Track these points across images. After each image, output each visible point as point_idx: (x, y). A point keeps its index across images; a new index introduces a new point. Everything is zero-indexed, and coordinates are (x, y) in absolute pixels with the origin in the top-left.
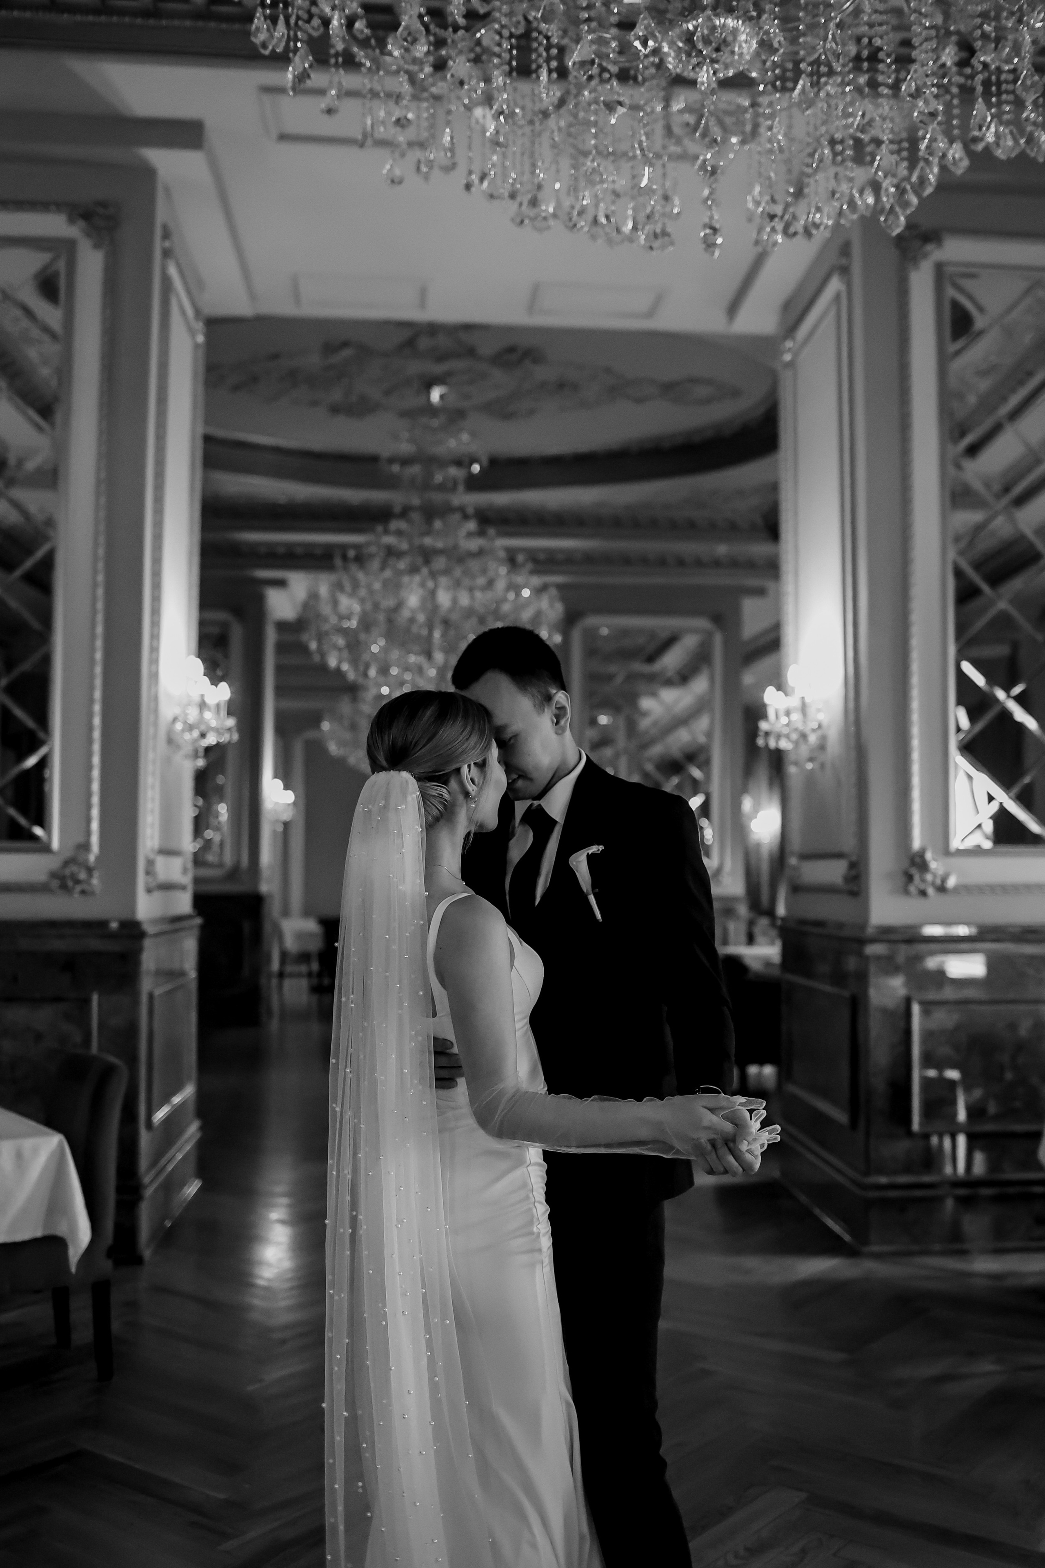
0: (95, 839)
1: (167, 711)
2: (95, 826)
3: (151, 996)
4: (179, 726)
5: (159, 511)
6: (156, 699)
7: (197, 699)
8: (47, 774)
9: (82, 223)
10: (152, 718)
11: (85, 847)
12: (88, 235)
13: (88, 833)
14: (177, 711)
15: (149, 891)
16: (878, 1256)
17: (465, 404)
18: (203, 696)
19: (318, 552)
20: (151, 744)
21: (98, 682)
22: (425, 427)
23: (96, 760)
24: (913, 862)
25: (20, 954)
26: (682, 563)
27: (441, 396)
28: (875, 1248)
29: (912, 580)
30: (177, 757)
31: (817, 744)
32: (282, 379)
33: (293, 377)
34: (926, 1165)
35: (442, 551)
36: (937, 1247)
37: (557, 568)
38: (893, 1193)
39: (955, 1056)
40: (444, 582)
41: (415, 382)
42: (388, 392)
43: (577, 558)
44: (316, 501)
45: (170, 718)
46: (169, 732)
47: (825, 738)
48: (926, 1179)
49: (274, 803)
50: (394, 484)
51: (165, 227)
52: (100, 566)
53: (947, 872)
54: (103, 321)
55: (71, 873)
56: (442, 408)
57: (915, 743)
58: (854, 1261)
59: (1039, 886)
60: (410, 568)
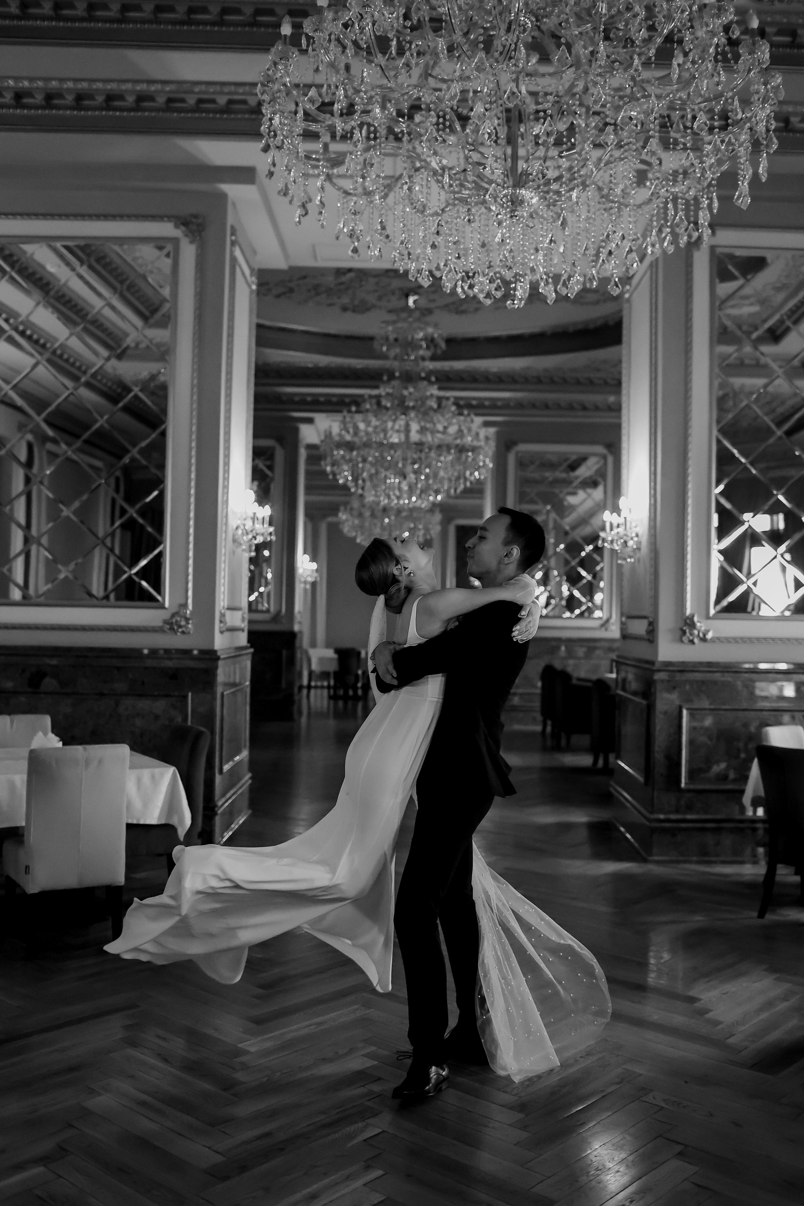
0: (190, 601)
1: (233, 523)
2: (190, 593)
3: (222, 695)
4: (240, 532)
5: (229, 403)
6: (227, 516)
7: (252, 515)
8: (162, 560)
9: (183, 228)
10: (224, 528)
11: (185, 605)
12: (186, 236)
13: (187, 598)
14: (239, 522)
15: (222, 632)
16: (658, 863)
17: (432, 305)
18: (255, 514)
19: (334, 399)
20: (223, 542)
21: (192, 507)
22: (405, 320)
23: (191, 554)
24: (685, 621)
25: (146, 668)
26: (584, 408)
27: (415, 302)
28: (656, 858)
29: (690, 447)
30: (239, 551)
31: (635, 547)
32: (309, 291)
33: (316, 290)
34: (689, 808)
35: (413, 408)
36: (695, 859)
37: (498, 412)
38: (667, 825)
39: (709, 743)
40: (415, 427)
41: (397, 292)
42: (380, 298)
43: (512, 404)
44: (333, 365)
45: (235, 527)
46: (234, 536)
47: (639, 543)
48: (689, 817)
49: (304, 570)
50: (384, 357)
51: (232, 227)
52: (194, 437)
53: (708, 628)
54: (196, 288)
55: (176, 621)
56: (416, 308)
57: (689, 549)
58: (643, 865)
59: (765, 639)
60: (393, 418)
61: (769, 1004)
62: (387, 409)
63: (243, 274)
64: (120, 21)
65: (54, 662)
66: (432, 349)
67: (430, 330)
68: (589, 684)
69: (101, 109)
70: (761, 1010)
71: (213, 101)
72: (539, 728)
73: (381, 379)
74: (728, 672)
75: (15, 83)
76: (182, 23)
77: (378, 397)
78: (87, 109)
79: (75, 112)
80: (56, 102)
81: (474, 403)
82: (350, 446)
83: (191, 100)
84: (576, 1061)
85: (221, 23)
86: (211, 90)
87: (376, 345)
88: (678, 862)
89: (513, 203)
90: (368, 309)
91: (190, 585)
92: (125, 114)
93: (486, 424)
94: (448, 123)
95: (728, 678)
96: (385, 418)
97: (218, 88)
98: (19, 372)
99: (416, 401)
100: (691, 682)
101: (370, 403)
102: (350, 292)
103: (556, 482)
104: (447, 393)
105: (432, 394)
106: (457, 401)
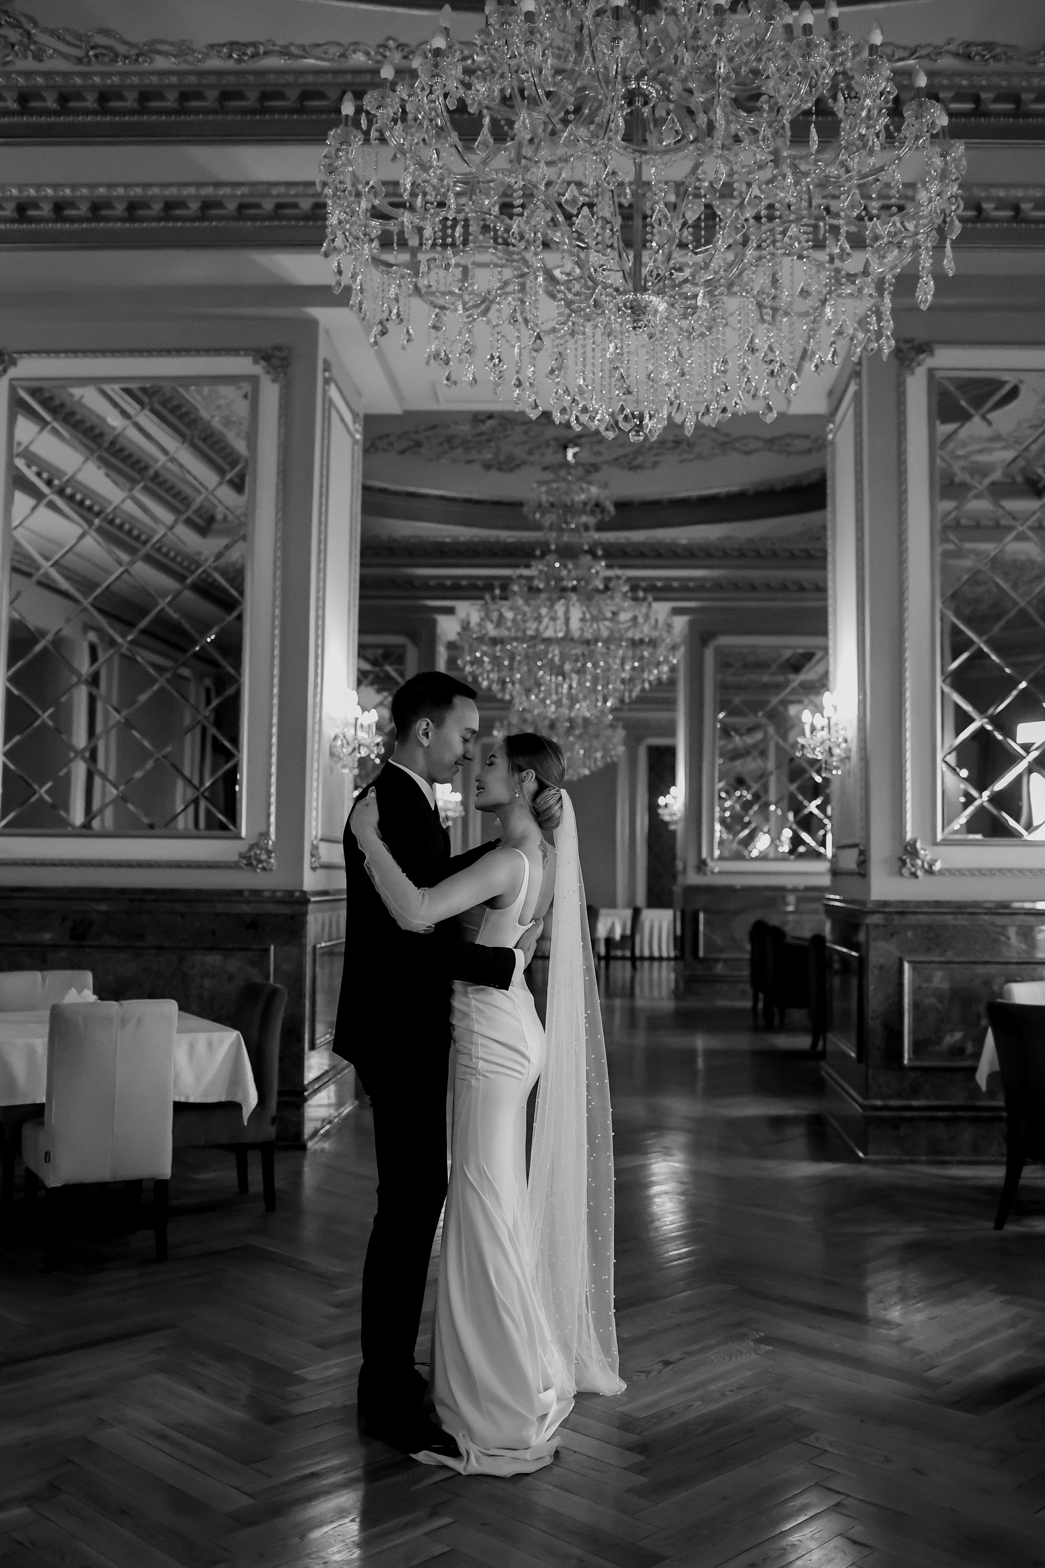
0: (272, 829)
1: (329, 730)
2: (273, 819)
3: (314, 947)
4: (339, 743)
5: (322, 579)
6: (320, 722)
7: (353, 721)
8: (238, 777)
9: (263, 363)
10: (316, 737)
11: (266, 835)
12: (268, 373)
13: (269, 826)
14: (338, 731)
15: (314, 869)
16: (875, 1163)
17: (598, 460)
18: (357, 719)
19: (480, 583)
20: (316, 756)
21: (275, 710)
22: (564, 479)
23: (274, 769)
24: (906, 850)
25: (217, 915)
26: (802, 589)
27: (575, 455)
28: (873, 1157)
29: (907, 624)
30: (338, 767)
31: (844, 756)
32: (440, 444)
33: (450, 443)
34: (914, 1093)
36: (923, 1158)
37: (688, 595)
38: (886, 1114)
39: (940, 1006)
40: (576, 614)
41: (552, 443)
42: (530, 453)
43: (708, 585)
44: (476, 539)
45: (333, 736)
46: (331, 747)
47: (848, 750)
48: (915, 1103)
49: (445, 802)
50: (538, 527)
51: (325, 361)
52: (277, 622)
53: (935, 857)
54: (279, 437)
55: (256, 854)
56: (577, 464)
57: (908, 755)
58: (854, 1166)
59: (1010, 870)
60: (548, 604)
61: (991, 1331)
62: (539, 591)
63: (342, 420)
64: (177, 112)
65: (103, 907)
66: (600, 517)
67: (594, 490)
68: (806, 944)
69: (159, 219)
70: (978, 1338)
71: (295, 206)
72: (748, 1004)
73: (534, 557)
74: (961, 913)
75: (55, 191)
76: (254, 112)
77: (530, 578)
78: (142, 220)
79: (127, 225)
80: (104, 212)
81: (659, 584)
82: (494, 641)
83: (268, 205)
84: (724, 1395)
85: (301, 110)
86: (293, 192)
87: (525, 509)
88: (901, 1162)
89: (634, 311)
90: (518, 466)
91: (273, 809)
92: (188, 224)
93: (676, 611)
95: (963, 921)
96: (538, 602)
97: (300, 189)
98: (61, 546)
99: (578, 580)
100: (914, 927)
101: (519, 584)
102: (492, 444)
103: (767, 688)
104: (618, 572)
105: (597, 572)
106: (629, 579)
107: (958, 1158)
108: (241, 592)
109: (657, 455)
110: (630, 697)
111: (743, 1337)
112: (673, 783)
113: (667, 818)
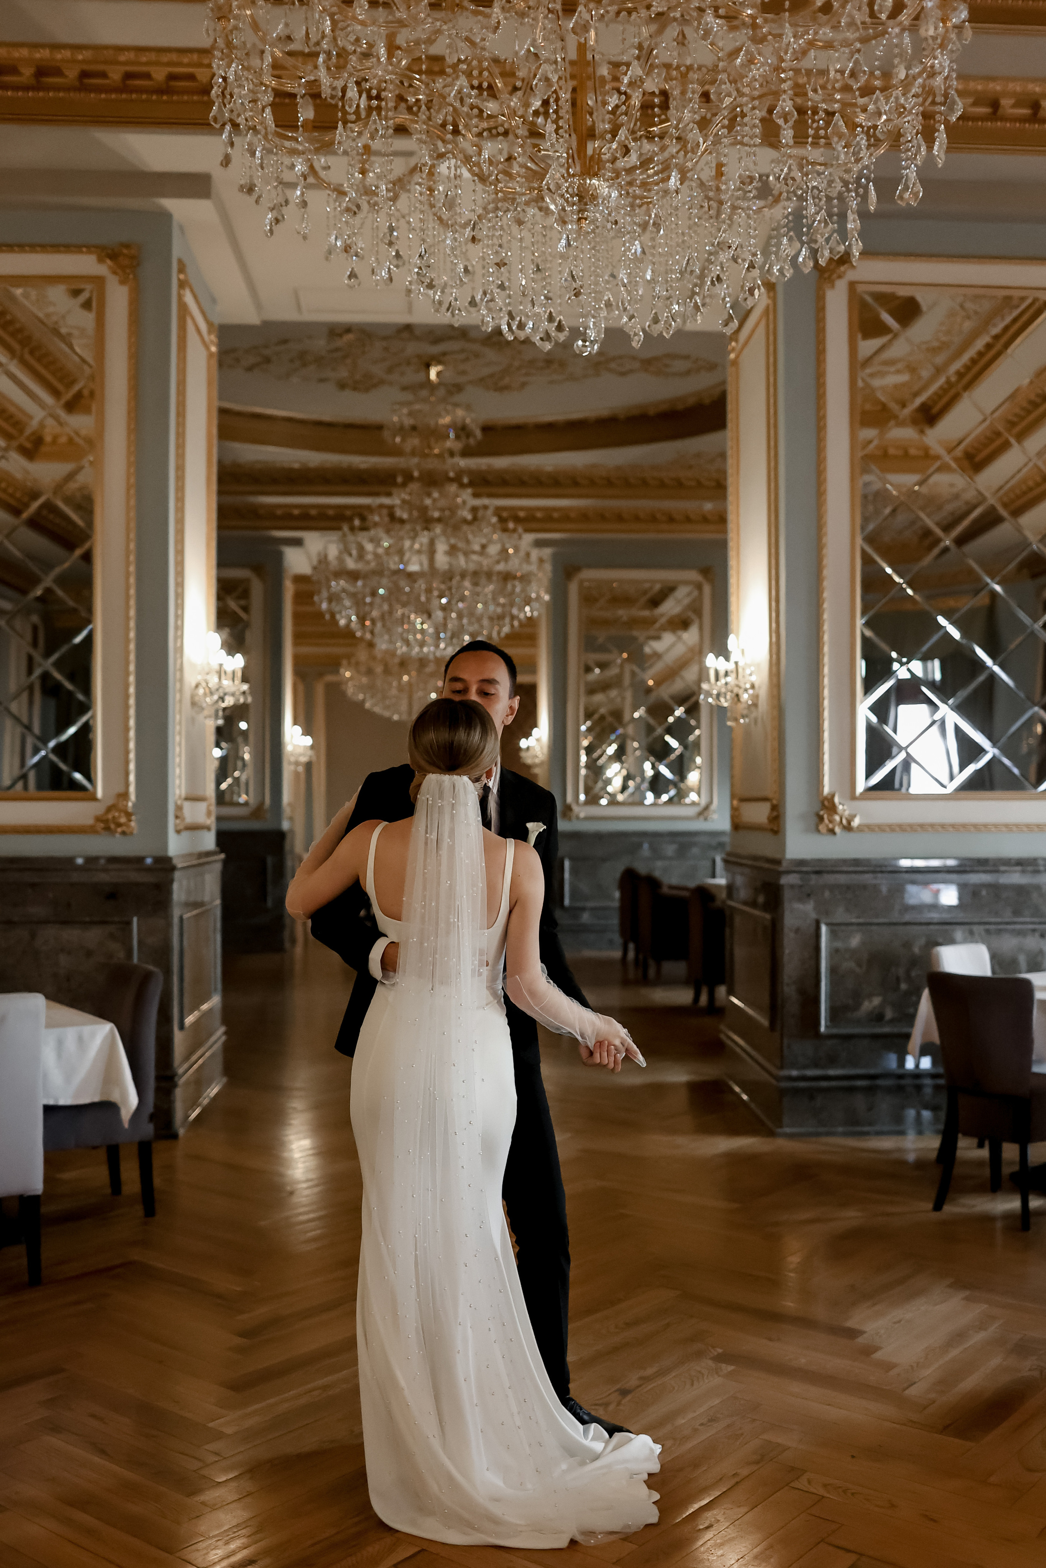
0: (132, 789)
1: (191, 678)
2: (132, 778)
3: (181, 919)
4: (201, 691)
5: (180, 510)
6: (181, 670)
7: (217, 667)
8: (91, 736)
9: (109, 262)
11: (125, 795)
12: (115, 273)
13: (127, 784)
14: (199, 678)
15: (178, 832)
16: (791, 1136)
17: (461, 379)
18: (221, 665)
19: (331, 512)
20: (178, 706)
21: (132, 657)
22: (425, 400)
23: (132, 723)
24: (823, 805)
25: (72, 885)
26: (671, 519)
27: (439, 374)
28: (788, 1130)
29: (825, 562)
30: (200, 717)
31: (750, 702)
32: (292, 361)
33: (302, 359)
34: (832, 1061)
35: (439, 520)
36: (840, 1129)
37: (552, 526)
38: (802, 1084)
39: (858, 970)
40: (441, 547)
41: (414, 360)
42: (390, 370)
43: (572, 515)
44: (326, 465)
45: (193, 684)
46: (193, 697)
47: (755, 697)
48: (832, 1072)
49: (295, 746)
50: (396, 452)
51: (180, 261)
52: (132, 558)
53: (853, 813)
54: (130, 348)
55: (114, 817)
56: (440, 384)
58: (770, 1140)
59: (932, 826)
60: (412, 534)
61: (963, 1337)
62: (402, 521)
63: (197, 328)
66: (464, 441)
67: (460, 413)
68: (685, 894)
70: (949, 1345)
71: (147, 76)
72: (617, 954)
73: (394, 484)
74: (882, 872)
77: (391, 509)
81: (522, 514)
82: (354, 576)
83: (116, 75)
86: (144, 59)
87: (386, 434)
88: (818, 1134)
89: (581, 198)
90: (375, 386)
91: (132, 766)
92: (20, 94)
93: (539, 544)
94: (485, 85)
95: (882, 880)
96: (402, 533)
97: (153, 57)
99: (442, 510)
100: (832, 888)
101: (380, 516)
102: (349, 361)
103: (634, 623)
104: (486, 501)
105: (464, 502)
106: (498, 511)
107: (877, 1128)
108: (90, 524)
109: (527, 374)
110: (499, 633)
111: (699, 1355)
112: (535, 725)
113: (529, 761)
